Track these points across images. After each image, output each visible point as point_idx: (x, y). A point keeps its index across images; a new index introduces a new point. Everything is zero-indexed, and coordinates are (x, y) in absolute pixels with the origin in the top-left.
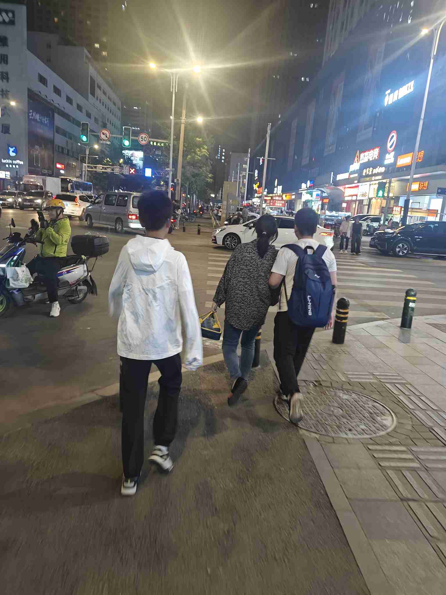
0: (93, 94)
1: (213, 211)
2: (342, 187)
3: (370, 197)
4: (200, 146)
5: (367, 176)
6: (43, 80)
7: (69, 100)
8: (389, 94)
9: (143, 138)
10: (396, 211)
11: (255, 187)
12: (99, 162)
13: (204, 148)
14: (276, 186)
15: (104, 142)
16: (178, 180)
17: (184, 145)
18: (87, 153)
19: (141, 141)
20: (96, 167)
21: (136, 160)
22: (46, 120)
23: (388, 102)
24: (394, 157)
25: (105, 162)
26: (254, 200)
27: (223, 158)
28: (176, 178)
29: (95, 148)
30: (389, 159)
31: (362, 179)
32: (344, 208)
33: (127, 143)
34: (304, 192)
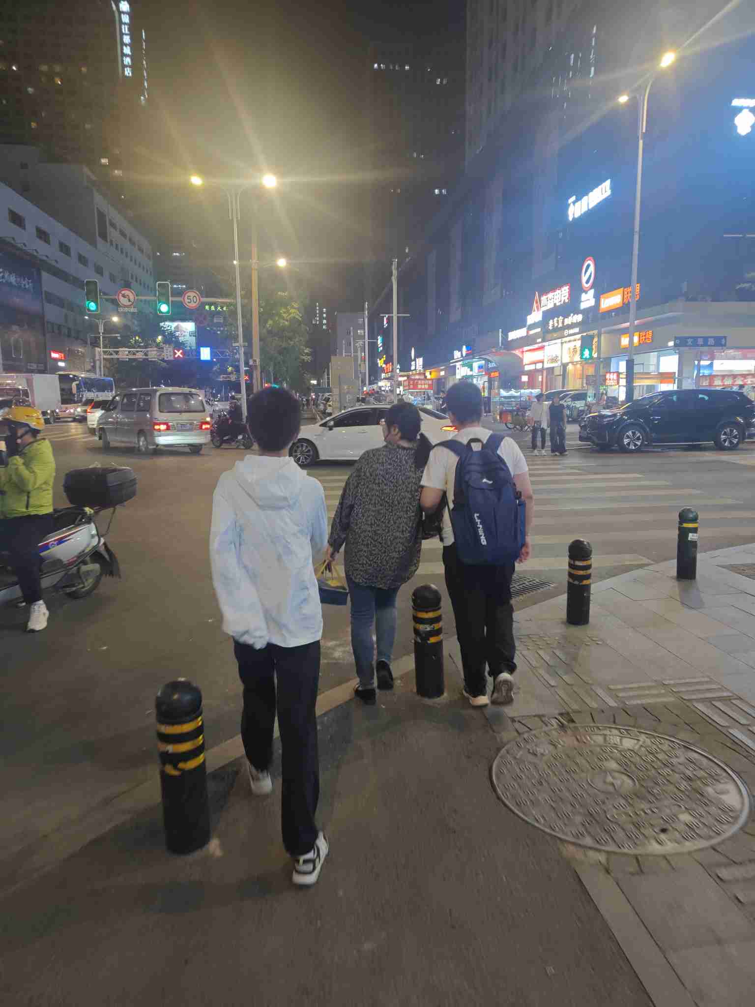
0: (104, 236)
1: (317, 407)
2: (517, 351)
3: (565, 361)
4: (285, 304)
5: (556, 329)
6: (17, 219)
7: (65, 249)
8: (574, 203)
9: (192, 299)
10: (610, 380)
11: (381, 363)
12: (124, 343)
13: (293, 307)
14: (413, 358)
15: (126, 310)
16: (255, 361)
17: (259, 305)
18: (101, 330)
19: (189, 302)
20: (117, 353)
21: (184, 336)
22: (27, 284)
23: (574, 215)
24: (594, 297)
25: (133, 342)
26: (381, 384)
27: (325, 321)
28: (252, 357)
29: (113, 322)
30: (587, 300)
31: (549, 336)
32: (524, 382)
33: (164, 308)
34: (458, 365)
